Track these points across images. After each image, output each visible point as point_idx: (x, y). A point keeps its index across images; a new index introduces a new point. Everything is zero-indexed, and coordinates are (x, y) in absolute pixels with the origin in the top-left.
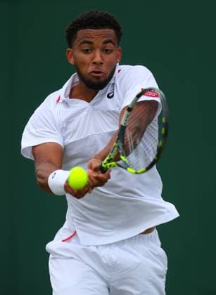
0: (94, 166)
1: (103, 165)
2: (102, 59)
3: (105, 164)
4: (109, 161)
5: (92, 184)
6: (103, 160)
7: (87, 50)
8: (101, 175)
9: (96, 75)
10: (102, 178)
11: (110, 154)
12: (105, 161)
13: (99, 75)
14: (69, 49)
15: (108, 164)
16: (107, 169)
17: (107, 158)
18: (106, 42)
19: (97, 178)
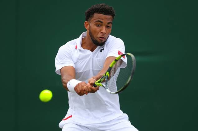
0: (91, 82)
1: (96, 83)
2: (106, 31)
3: (97, 83)
4: (99, 82)
5: (88, 91)
6: (97, 80)
7: (98, 25)
8: (93, 88)
9: (101, 39)
10: (94, 89)
11: (101, 79)
12: (97, 82)
13: (103, 39)
14: (86, 21)
15: (98, 84)
16: (97, 86)
17: (99, 80)
18: (109, 23)
19: (91, 88)
